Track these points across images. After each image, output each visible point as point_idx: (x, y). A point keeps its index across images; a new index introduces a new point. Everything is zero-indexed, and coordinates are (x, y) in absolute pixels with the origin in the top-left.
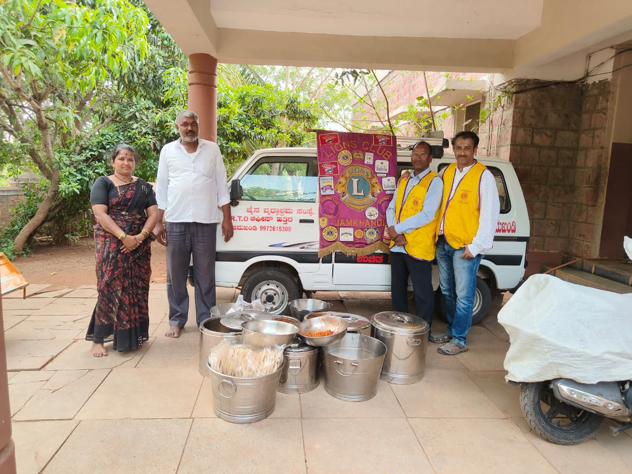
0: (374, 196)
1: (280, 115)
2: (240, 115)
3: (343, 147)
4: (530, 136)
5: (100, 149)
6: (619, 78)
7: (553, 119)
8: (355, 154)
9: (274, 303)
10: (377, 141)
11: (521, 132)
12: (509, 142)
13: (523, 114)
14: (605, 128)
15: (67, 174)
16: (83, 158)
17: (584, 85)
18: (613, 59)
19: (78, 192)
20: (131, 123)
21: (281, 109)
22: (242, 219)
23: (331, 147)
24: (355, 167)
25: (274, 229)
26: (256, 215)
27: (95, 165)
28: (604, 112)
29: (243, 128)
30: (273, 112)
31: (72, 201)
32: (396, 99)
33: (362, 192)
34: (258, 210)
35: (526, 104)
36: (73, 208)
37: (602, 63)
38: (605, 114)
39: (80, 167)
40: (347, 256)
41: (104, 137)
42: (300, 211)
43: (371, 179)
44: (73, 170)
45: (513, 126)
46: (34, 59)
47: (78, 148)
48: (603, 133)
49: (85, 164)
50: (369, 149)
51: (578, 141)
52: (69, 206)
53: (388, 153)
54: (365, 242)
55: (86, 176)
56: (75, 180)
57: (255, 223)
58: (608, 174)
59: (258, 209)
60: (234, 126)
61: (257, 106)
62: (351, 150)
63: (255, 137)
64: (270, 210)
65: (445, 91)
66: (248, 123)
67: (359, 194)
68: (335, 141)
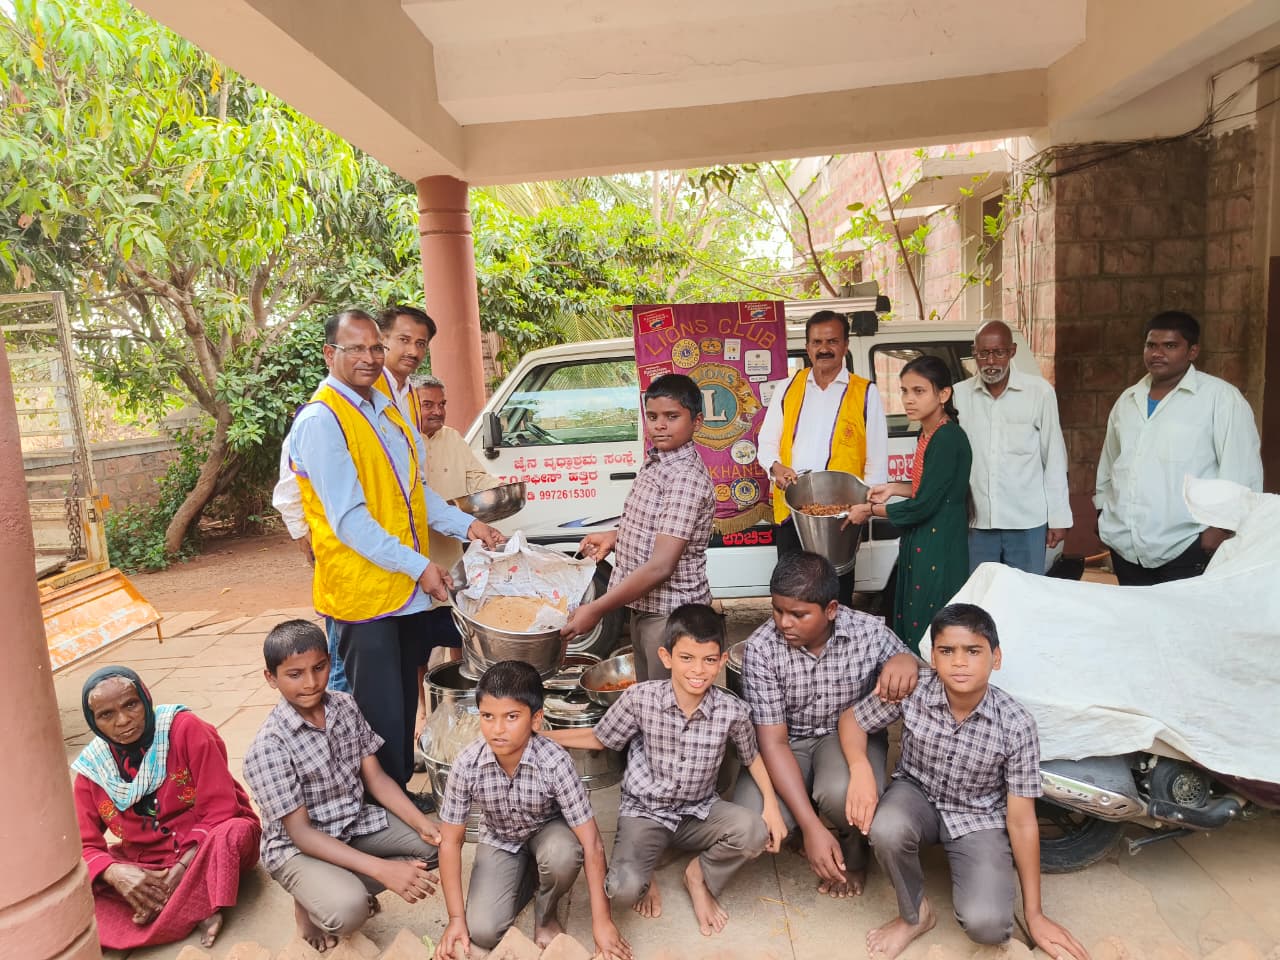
0: (745, 420)
1: (617, 259)
2: (539, 267)
3: (681, 333)
4: (1095, 258)
5: (294, 358)
6: (1274, 122)
7: (1144, 217)
8: (705, 343)
10: (746, 315)
11: (1076, 252)
12: (1052, 276)
13: (1077, 215)
14: (1251, 228)
15: (239, 410)
16: (265, 377)
17: (1208, 141)
18: (1256, 85)
19: (260, 441)
20: (343, 304)
21: (616, 246)
23: (659, 336)
24: (705, 370)
25: (564, 494)
26: (531, 472)
27: (286, 388)
28: (1249, 195)
29: (543, 292)
30: (601, 253)
31: (256, 457)
33: (723, 414)
34: (533, 463)
35: (1082, 194)
36: (257, 467)
37: (1234, 95)
38: (1249, 199)
39: (261, 395)
41: (299, 337)
42: (609, 459)
43: (737, 388)
44: (249, 402)
45: (1058, 242)
47: (257, 360)
48: (1248, 238)
49: (268, 389)
50: (731, 332)
51: (1203, 258)
52: (252, 465)
53: (768, 337)
54: (734, 507)
55: (272, 409)
56: (254, 419)
58: (1266, 323)
59: (534, 460)
60: (526, 290)
61: (569, 246)
62: (697, 338)
63: (567, 307)
64: (555, 461)
65: (922, 181)
66: (557, 279)
67: (716, 418)
68: (667, 323)
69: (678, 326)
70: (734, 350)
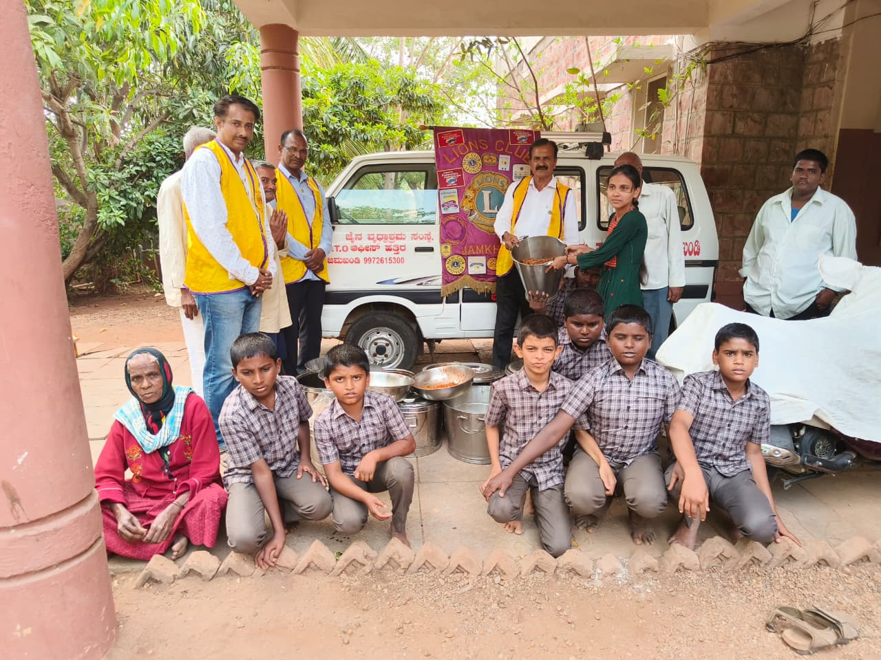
1: (391, 104)
2: (335, 106)
3: (469, 148)
4: (730, 122)
5: (149, 161)
6: (853, 35)
7: (764, 98)
8: (486, 157)
9: (386, 356)
10: (514, 139)
11: (719, 117)
12: (701, 132)
13: (721, 92)
14: (831, 108)
15: (107, 198)
16: (126, 175)
17: (806, 48)
18: (844, 9)
19: (123, 224)
20: (187, 124)
21: (391, 95)
22: (340, 248)
23: (453, 150)
24: (485, 175)
25: (382, 261)
26: (358, 243)
27: (143, 184)
28: (831, 85)
29: (339, 124)
30: (380, 100)
31: (117, 235)
32: (555, 75)
33: (496, 208)
34: (360, 237)
35: (726, 78)
36: (118, 243)
37: (830, 15)
38: (831, 88)
39: (123, 188)
40: (479, 293)
41: (153, 146)
42: (415, 237)
44: (114, 193)
45: (707, 110)
46: (51, 44)
47: (118, 162)
48: (827, 115)
49: (130, 184)
50: (504, 150)
51: (796, 127)
52: (113, 241)
55: (132, 199)
56: (118, 206)
57: (357, 254)
58: (833, 173)
59: (360, 235)
60: (326, 122)
61: (357, 93)
62: (480, 152)
63: (356, 136)
64: (376, 237)
65: (616, 62)
66: (346, 116)
67: (491, 211)
68: (459, 140)
69: (467, 143)
70: (505, 163)
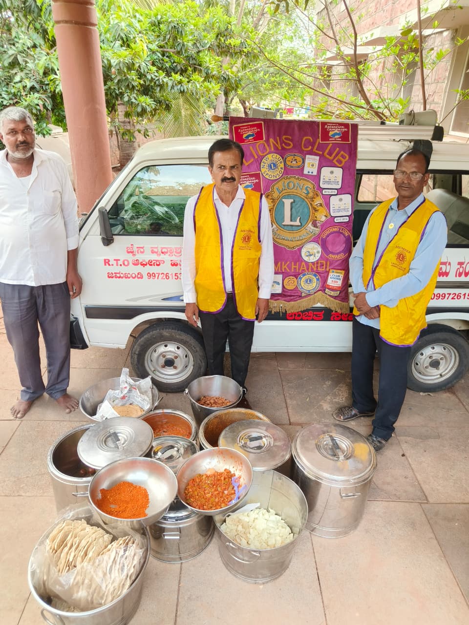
2: (153, 52)
3: (270, 147)
8: (289, 158)
9: (175, 368)
10: (326, 136)
22: (120, 263)
23: (251, 148)
24: (288, 181)
25: (167, 276)
26: (141, 257)
29: (156, 74)
30: (198, 45)
33: (298, 220)
34: (142, 250)
43: (312, 199)
50: (312, 149)
53: (343, 156)
54: (299, 294)
57: (140, 268)
59: (142, 248)
60: (144, 71)
61: (176, 37)
62: (282, 153)
63: (173, 87)
64: (160, 250)
66: (167, 62)
67: (292, 223)
68: (258, 136)
69: (267, 141)
70: (313, 165)
